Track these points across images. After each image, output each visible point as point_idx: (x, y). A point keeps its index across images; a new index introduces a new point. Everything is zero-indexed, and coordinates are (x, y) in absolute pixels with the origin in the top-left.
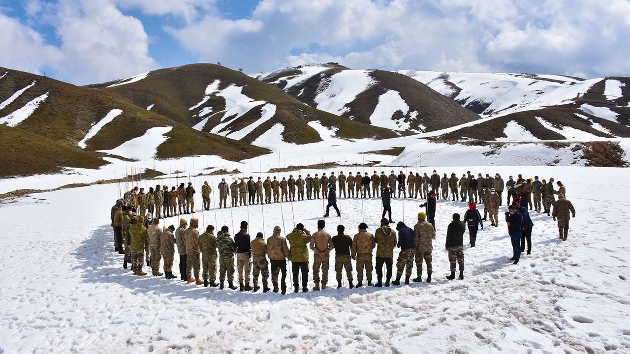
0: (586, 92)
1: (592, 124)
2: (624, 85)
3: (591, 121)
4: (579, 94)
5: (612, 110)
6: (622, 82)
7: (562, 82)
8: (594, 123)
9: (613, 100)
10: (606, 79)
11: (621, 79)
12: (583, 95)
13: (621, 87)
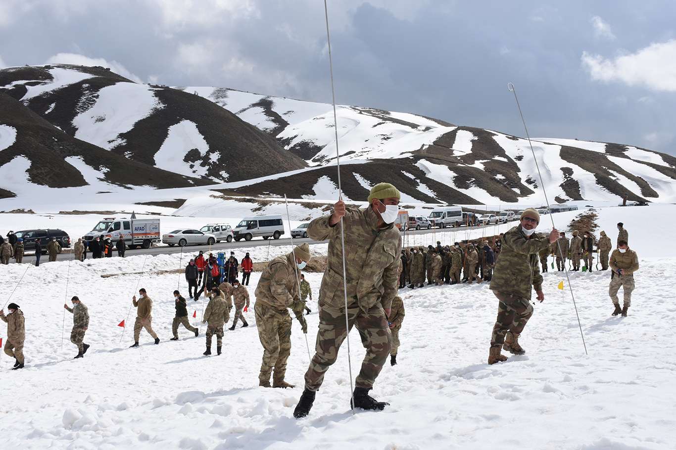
0: (432, 144)
1: (419, 185)
2: (476, 138)
3: (418, 181)
4: (423, 145)
5: (451, 169)
6: (475, 135)
7: (414, 126)
8: (421, 184)
9: (459, 157)
10: (459, 128)
11: (475, 131)
12: (427, 147)
13: (473, 141)
